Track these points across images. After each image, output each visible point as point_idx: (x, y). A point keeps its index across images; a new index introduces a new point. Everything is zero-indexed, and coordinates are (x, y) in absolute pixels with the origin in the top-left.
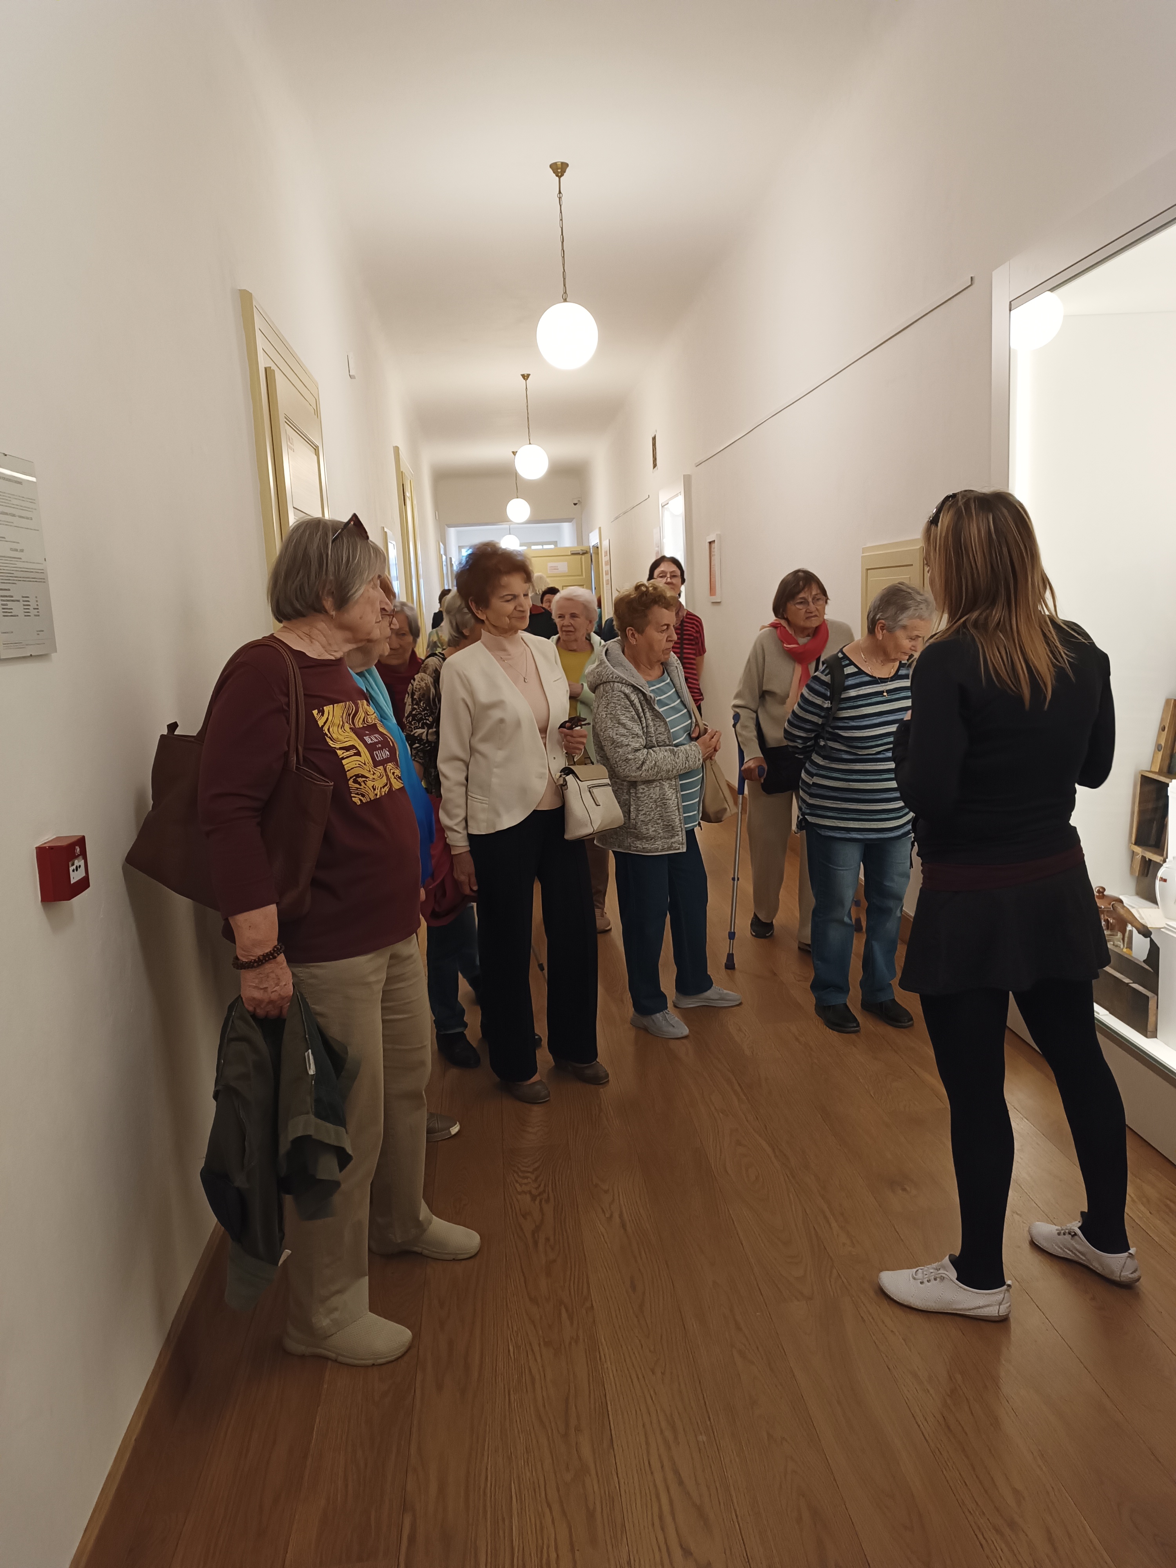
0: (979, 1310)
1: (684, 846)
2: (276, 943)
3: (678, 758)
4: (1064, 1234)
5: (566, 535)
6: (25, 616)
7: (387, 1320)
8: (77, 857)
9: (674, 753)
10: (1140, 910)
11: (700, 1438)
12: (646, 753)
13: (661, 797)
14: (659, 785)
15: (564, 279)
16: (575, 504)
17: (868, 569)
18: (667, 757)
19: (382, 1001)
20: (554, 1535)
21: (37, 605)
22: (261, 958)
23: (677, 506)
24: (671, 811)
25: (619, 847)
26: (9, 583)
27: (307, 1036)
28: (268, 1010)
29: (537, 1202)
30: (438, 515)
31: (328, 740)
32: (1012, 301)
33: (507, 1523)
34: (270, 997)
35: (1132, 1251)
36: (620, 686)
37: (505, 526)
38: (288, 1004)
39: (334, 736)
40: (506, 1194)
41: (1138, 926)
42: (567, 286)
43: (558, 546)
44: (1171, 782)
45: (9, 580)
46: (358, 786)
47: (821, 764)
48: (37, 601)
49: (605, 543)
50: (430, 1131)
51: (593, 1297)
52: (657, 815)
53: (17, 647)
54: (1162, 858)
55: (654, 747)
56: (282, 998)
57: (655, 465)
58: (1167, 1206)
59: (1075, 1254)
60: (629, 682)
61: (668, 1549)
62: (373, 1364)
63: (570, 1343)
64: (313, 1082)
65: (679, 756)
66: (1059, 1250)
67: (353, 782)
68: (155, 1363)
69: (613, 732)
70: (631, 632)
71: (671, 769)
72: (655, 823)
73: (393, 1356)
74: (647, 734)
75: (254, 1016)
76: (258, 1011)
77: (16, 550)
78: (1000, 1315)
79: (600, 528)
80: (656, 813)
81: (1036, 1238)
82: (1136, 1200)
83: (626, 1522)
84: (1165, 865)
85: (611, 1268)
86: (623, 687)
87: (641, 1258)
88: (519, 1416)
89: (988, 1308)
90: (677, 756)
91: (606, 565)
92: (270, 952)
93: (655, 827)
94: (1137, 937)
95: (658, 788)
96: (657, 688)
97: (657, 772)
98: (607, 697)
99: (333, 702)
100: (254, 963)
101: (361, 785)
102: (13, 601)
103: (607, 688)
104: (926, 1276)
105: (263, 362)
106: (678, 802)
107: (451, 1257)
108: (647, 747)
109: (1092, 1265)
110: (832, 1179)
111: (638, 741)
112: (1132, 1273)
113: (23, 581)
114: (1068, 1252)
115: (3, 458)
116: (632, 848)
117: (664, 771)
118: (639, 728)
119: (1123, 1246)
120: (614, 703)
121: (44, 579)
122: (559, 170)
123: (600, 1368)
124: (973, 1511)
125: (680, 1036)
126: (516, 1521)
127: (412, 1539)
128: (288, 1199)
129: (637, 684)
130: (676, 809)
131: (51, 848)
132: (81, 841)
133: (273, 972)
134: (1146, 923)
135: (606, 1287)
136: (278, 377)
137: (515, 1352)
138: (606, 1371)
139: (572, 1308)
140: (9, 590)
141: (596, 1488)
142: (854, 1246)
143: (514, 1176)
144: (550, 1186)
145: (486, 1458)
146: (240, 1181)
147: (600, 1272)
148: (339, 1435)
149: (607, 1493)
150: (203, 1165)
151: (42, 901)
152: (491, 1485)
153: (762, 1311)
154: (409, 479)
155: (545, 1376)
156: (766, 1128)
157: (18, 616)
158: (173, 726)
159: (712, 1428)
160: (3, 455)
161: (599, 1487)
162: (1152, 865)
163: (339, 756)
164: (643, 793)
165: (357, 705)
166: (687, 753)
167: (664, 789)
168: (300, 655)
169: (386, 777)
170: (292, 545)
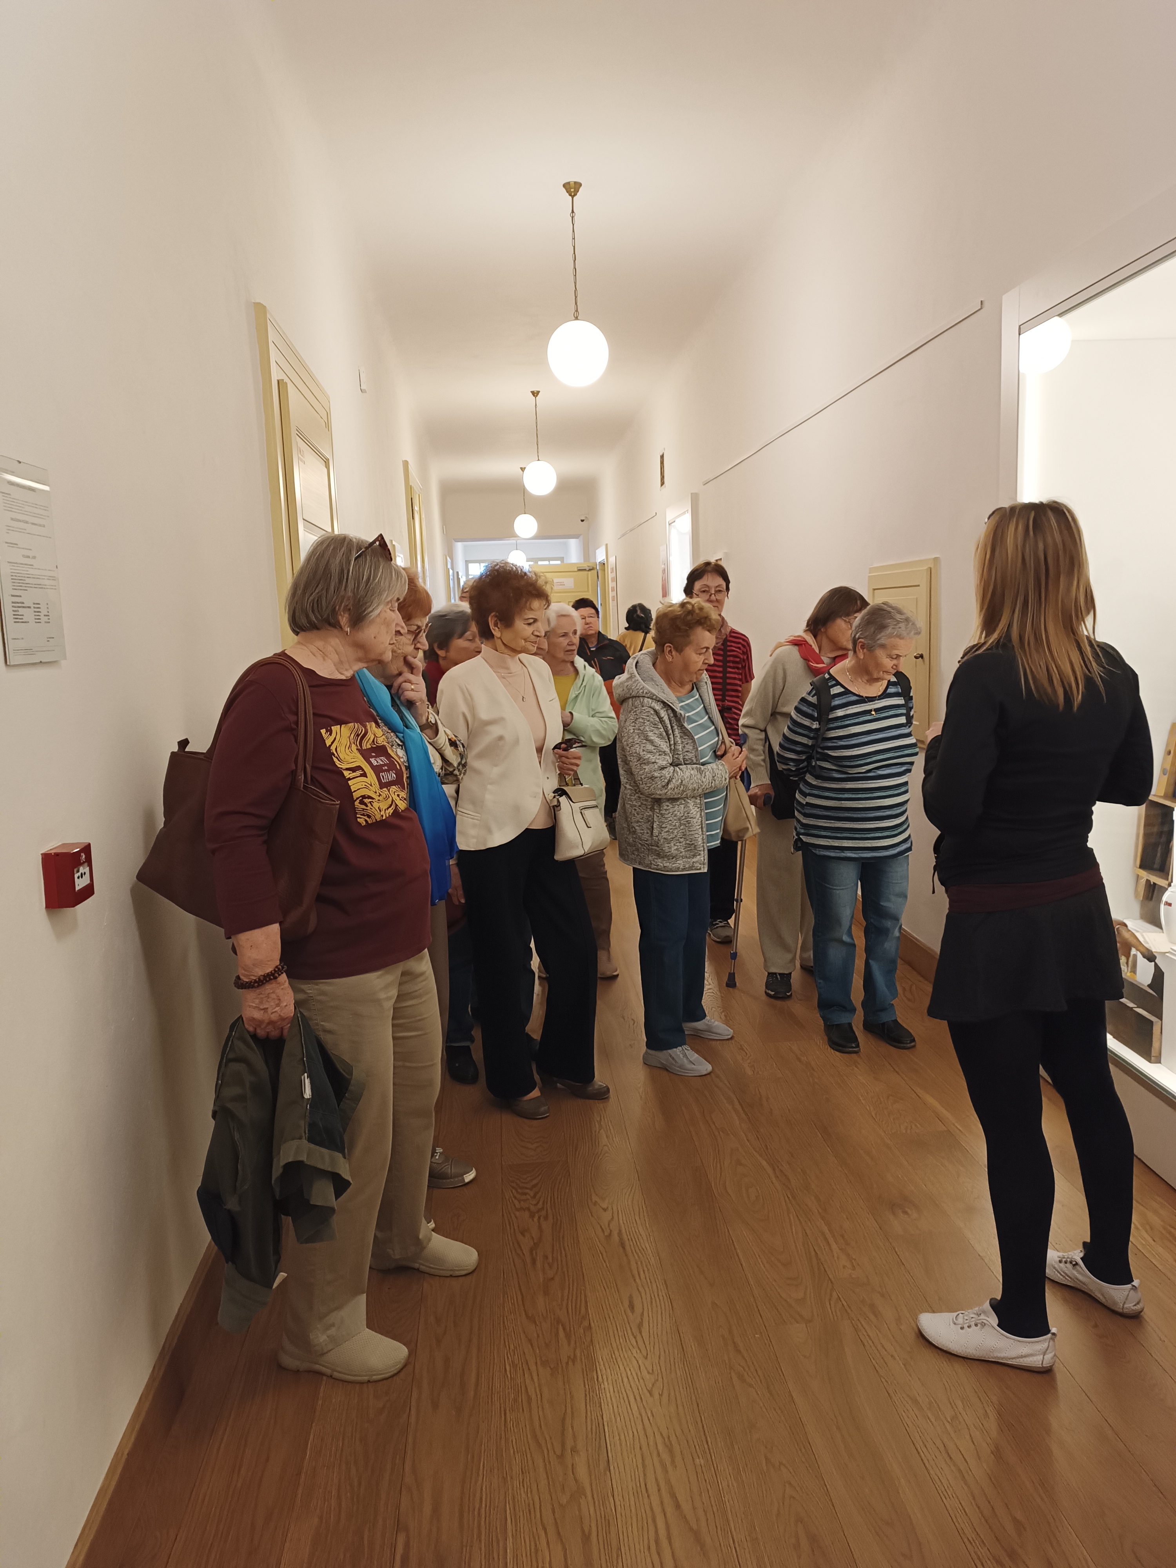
0: (1025, 1359)
1: (705, 866)
2: (278, 963)
3: (704, 777)
4: (1066, 1262)
5: (573, 553)
6: (37, 622)
7: (383, 1337)
8: (81, 864)
9: (700, 771)
10: (1144, 934)
11: (697, 1462)
12: (672, 771)
13: (686, 816)
14: (683, 803)
15: (576, 297)
16: (582, 521)
17: (874, 589)
18: (693, 776)
19: (393, 1019)
20: (549, 1558)
21: (48, 612)
22: (262, 979)
23: (684, 524)
24: (694, 829)
25: (639, 864)
26: (21, 590)
27: (305, 1059)
28: (269, 1031)
29: (536, 1219)
30: (446, 530)
31: (335, 759)
32: (1022, 325)
33: (501, 1545)
34: (270, 1018)
35: (1136, 1283)
36: (650, 702)
37: (512, 541)
38: (289, 1025)
39: (342, 756)
40: (504, 1211)
41: (1143, 950)
42: (578, 304)
43: (565, 562)
45: (21, 586)
46: (364, 807)
47: (813, 783)
48: (48, 608)
49: (612, 560)
51: (590, 1316)
52: (680, 833)
53: (28, 653)
54: (1167, 882)
55: (681, 765)
56: (283, 1019)
57: (662, 483)
59: (1076, 1282)
60: (660, 698)
62: (369, 1381)
63: (567, 1363)
64: (308, 1106)
65: (705, 775)
66: (1061, 1277)
67: (359, 803)
69: (640, 749)
70: (670, 649)
71: (697, 787)
72: (677, 841)
73: (388, 1373)
74: (674, 751)
75: (254, 1036)
76: (258, 1031)
77: (28, 557)
78: (1044, 1365)
79: (607, 545)
80: (679, 831)
82: (1141, 1228)
83: (622, 1546)
84: (1170, 889)
85: (609, 1287)
86: (653, 703)
87: (640, 1279)
88: (515, 1436)
89: (1031, 1358)
90: (703, 775)
91: (612, 581)
92: (271, 972)
93: (677, 846)
94: (1141, 961)
95: (683, 806)
96: (686, 704)
97: (683, 791)
98: (635, 712)
99: (340, 723)
100: (254, 983)
101: (367, 806)
102: (23, 607)
103: (636, 703)
104: (967, 1321)
105: (276, 375)
106: (701, 821)
107: (448, 1273)
108: (674, 765)
109: (1096, 1295)
110: (833, 1201)
111: (665, 759)
112: (1135, 1305)
113: (35, 587)
114: (1069, 1279)
115: (18, 466)
116: (653, 866)
117: (690, 789)
118: (667, 746)
119: (1125, 1277)
120: (642, 718)
121: (55, 586)
122: (572, 190)
123: (597, 1389)
125: (702, 1073)
126: (511, 1544)
127: (405, 1560)
128: (286, 1220)
129: (667, 700)
130: (699, 828)
131: (57, 855)
132: (87, 849)
133: (273, 992)
134: (1150, 947)
135: (604, 1307)
136: (291, 390)
137: (512, 1371)
138: (603, 1391)
139: (570, 1328)
140: (21, 596)
141: (592, 1510)
142: (854, 1268)
143: (512, 1193)
144: (549, 1202)
145: (480, 1478)
146: (232, 1204)
147: (598, 1292)
148: (333, 1452)
149: (603, 1516)
150: (200, 1185)
151: (47, 907)
152: (486, 1506)
153: (761, 1333)
154: (418, 493)
155: (541, 1395)
156: (767, 1148)
157: (28, 622)
158: (184, 743)
159: (710, 1454)
160: (17, 462)
161: (595, 1509)
162: (1156, 888)
163: (345, 777)
164: (668, 810)
165: (365, 727)
166: (713, 772)
167: (689, 807)
168: (310, 674)
169: (391, 798)
170: (316, 557)
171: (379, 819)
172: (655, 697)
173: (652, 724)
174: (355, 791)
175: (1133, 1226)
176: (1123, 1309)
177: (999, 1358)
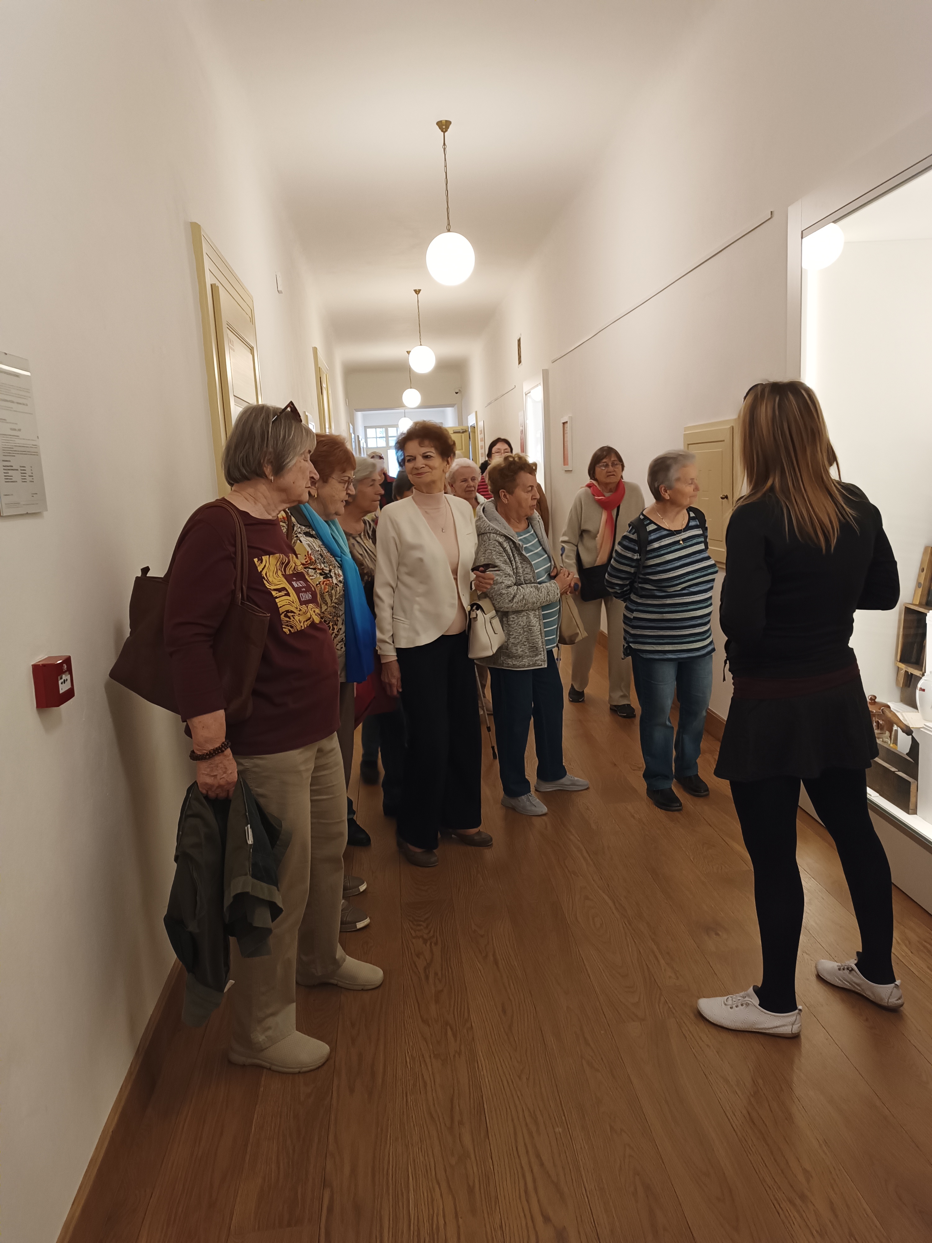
0: (776, 1029)
1: (545, 663)
2: (224, 740)
3: (541, 593)
4: (844, 969)
5: (449, 418)
6: (22, 482)
7: (309, 1037)
8: (64, 673)
9: (538, 589)
10: (904, 714)
11: (557, 1130)
12: (516, 589)
13: (528, 624)
14: (526, 615)
15: (448, 213)
16: (457, 393)
17: (689, 444)
18: (532, 592)
19: (311, 785)
20: (442, 1206)
21: (32, 473)
22: (212, 752)
23: (538, 394)
24: (535, 635)
25: (494, 664)
26: (10, 456)
27: (247, 814)
28: (218, 793)
29: (428, 945)
30: (348, 402)
31: (265, 582)
32: (804, 230)
33: (405, 1197)
34: (219, 783)
35: (898, 982)
36: (495, 536)
37: (401, 410)
38: (234, 788)
39: (270, 579)
40: (403, 939)
41: (903, 726)
42: (450, 219)
44: (929, 612)
45: (10, 453)
46: (288, 619)
47: (637, 601)
48: (31, 470)
49: (481, 424)
50: (345, 889)
51: (472, 1019)
52: (524, 638)
53: (16, 506)
54: (921, 673)
55: (523, 584)
56: (228, 783)
57: (520, 362)
58: (925, 947)
59: (852, 985)
60: (502, 533)
61: (532, 1216)
62: (299, 1072)
63: (454, 1056)
64: (251, 850)
65: (542, 591)
66: (840, 982)
67: (284, 616)
68: (127, 1071)
70: (503, 494)
71: (536, 601)
72: (522, 645)
73: (314, 1065)
74: (516, 574)
75: (206, 797)
76: (210, 793)
77: (15, 430)
78: (793, 1033)
79: (476, 412)
81: (821, 973)
83: (499, 1196)
84: (923, 678)
85: (486, 996)
86: (498, 537)
87: (510, 988)
88: (414, 1113)
89: (784, 1028)
90: (540, 591)
91: (481, 441)
92: (219, 747)
93: (523, 648)
94: (901, 735)
95: (525, 617)
96: (524, 538)
97: (525, 604)
98: (485, 545)
99: (269, 553)
100: (206, 756)
101: (290, 619)
102: (12, 470)
103: (484, 539)
104: (735, 1003)
105: (209, 280)
106: (540, 629)
107: (360, 988)
108: (517, 584)
109: (865, 994)
110: (660, 926)
111: (510, 579)
112: (897, 1000)
113: (21, 454)
114: (846, 983)
115: (5, 357)
116: (505, 665)
117: (530, 603)
118: (510, 570)
119: (889, 979)
120: (490, 549)
121: (37, 453)
122: (444, 127)
123: (478, 1076)
124: (772, 1185)
125: (540, 813)
126: (413, 1195)
127: (330, 1209)
128: (232, 940)
129: (508, 535)
130: (539, 634)
131: (44, 665)
132: (68, 661)
133: (221, 763)
134: (908, 724)
135: (482, 1011)
136: (222, 292)
137: (411, 1062)
138: (483, 1077)
139: (456, 1028)
140: (10, 461)
141: (475, 1169)
142: (678, 978)
143: (410, 925)
144: (438, 931)
145: (388, 1145)
146: (192, 927)
147: (478, 1000)
148: (272, 1127)
149: (484, 1174)
150: (166, 913)
151: (38, 707)
152: (393, 1167)
153: (605, 1029)
154: (325, 373)
155: (434, 1081)
156: (608, 886)
157: (17, 482)
158: (146, 570)
159: (567, 1123)
160: (4, 354)
161: (478, 1168)
162: (913, 678)
163: (273, 596)
164: (513, 621)
165: (288, 557)
166: (548, 589)
167: (530, 618)
168: (245, 514)
169: (309, 613)
170: (242, 423)
171: (299, 630)
172: (498, 532)
173: (497, 554)
174: (281, 607)
175: (894, 940)
176: (887, 1004)
177: (760, 1029)
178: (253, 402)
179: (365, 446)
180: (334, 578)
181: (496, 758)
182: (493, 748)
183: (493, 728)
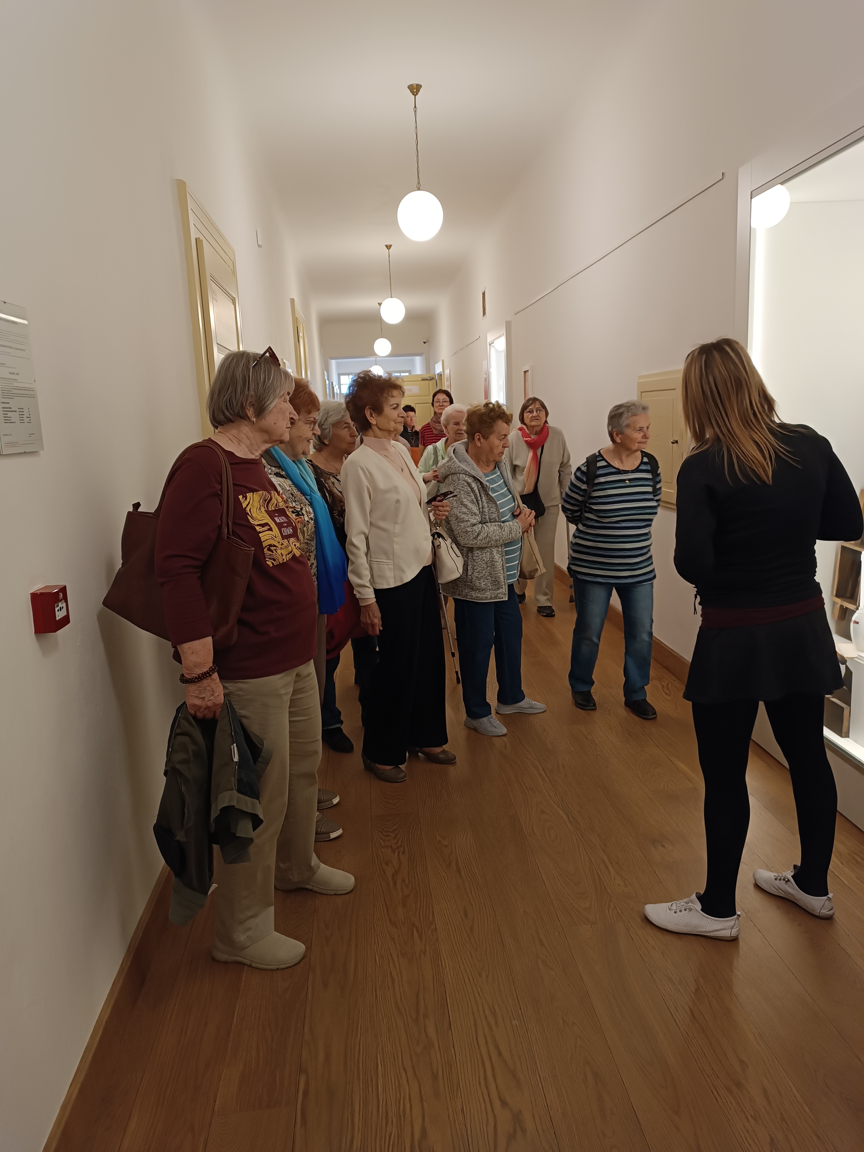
0: (717, 932)
1: (506, 596)
2: (211, 665)
3: (504, 532)
4: (780, 880)
5: (418, 367)
6: (21, 423)
7: (287, 937)
8: (60, 601)
9: (501, 527)
11: (514, 1022)
12: (480, 527)
13: (491, 560)
14: (489, 551)
15: (418, 173)
16: (425, 343)
17: (642, 392)
18: (496, 530)
19: (290, 707)
20: (408, 1091)
21: (30, 415)
22: (201, 676)
23: (501, 344)
24: (498, 570)
25: (459, 595)
26: (9, 398)
27: (233, 733)
28: (205, 713)
29: (396, 854)
30: (323, 351)
31: (249, 518)
32: (752, 191)
33: (374, 1082)
34: (207, 705)
35: (830, 895)
36: (464, 477)
37: (373, 359)
38: (220, 709)
39: (254, 515)
40: (373, 848)
42: (420, 178)
43: (412, 374)
45: (9, 396)
46: (270, 553)
48: (29, 412)
49: (447, 372)
50: (319, 802)
51: (436, 922)
52: (488, 573)
53: (15, 446)
54: (855, 607)
55: (487, 523)
56: (216, 705)
57: (484, 314)
58: (854, 858)
59: (786, 894)
60: (471, 474)
61: (490, 1101)
62: (278, 969)
63: (420, 955)
64: (237, 767)
65: (505, 530)
66: (775, 890)
67: (267, 550)
69: (457, 511)
70: (478, 437)
71: (499, 539)
72: (486, 579)
73: (291, 963)
74: (482, 513)
75: (194, 717)
76: (198, 714)
77: (13, 374)
78: (732, 936)
79: (443, 361)
80: (487, 571)
81: (758, 882)
83: (460, 1081)
84: (857, 611)
85: (450, 901)
86: (467, 478)
87: (472, 894)
88: (383, 1006)
89: (723, 931)
90: (503, 530)
92: (207, 671)
93: (486, 582)
95: (488, 553)
96: (490, 479)
97: (488, 541)
98: (454, 484)
99: (253, 491)
100: (195, 679)
101: (273, 552)
102: (11, 411)
103: (454, 478)
104: (679, 908)
105: (194, 234)
106: (503, 564)
107: (333, 893)
108: (482, 523)
110: (611, 838)
111: (475, 518)
112: (828, 911)
113: (19, 396)
114: (781, 891)
115: (4, 306)
116: (468, 597)
117: (493, 540)
118: (476, 509)
119: (824, 892)
121: (34, 395)
122: (415, 90)
123: (442, 973)
124: (710, 1075)
125: (500, 734)
126: (381, 1081)
127: (306, 1093)
128: (216, 847)
129: (477, 476)
130: (501, 569)
131: (42, 594)
132: (63, 590)
133: (209, 686)
135: (446, 915)
136: (205, 245)
137: (380, 960)
138: (446, 974)
139: (422, 930)
140: (9, 403)
141: (439, 1057)
142: (626, 886)
143: (379, 835)
144: (405, 842)
145: (359, 1036)
146: (180, 836)
147: (442, 904)
148: (253, 1019)
149: (447, 1061)
150: (155, 822)
151: (36, 632)
152: (363, 1055)
153: (559, 932)
154: (302, 323)
155: (401, 977)
156: (563, 801)
157: (15, 422)
158: (137, 506)
159: (523, 1017)
160: (3, 303)
161: (441, 1056)
162: (848, 611)
163: (257, 531)
164: (478, 556)
165: (270, 494)
166: (511, 527)
167: (493, 554)
168: (230, 454)
169: (290, 547)
170: (224, 369)
171: (281, 563)
172: (467, 473)
173: (465, 493)
174: (264, 541)
176: (819, 913)
177: (701, 932)
178: (234, 348)
179: (338, 392)
180: (306, 516)
181: (460, 683)
182: (457, 672)
183: (457, 655)
